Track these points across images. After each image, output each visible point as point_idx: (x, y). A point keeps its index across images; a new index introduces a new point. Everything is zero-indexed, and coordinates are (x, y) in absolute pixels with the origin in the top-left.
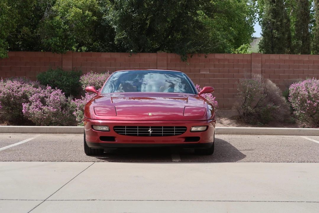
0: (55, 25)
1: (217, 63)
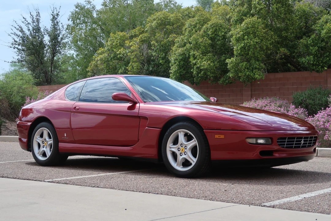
0: (310, 44)
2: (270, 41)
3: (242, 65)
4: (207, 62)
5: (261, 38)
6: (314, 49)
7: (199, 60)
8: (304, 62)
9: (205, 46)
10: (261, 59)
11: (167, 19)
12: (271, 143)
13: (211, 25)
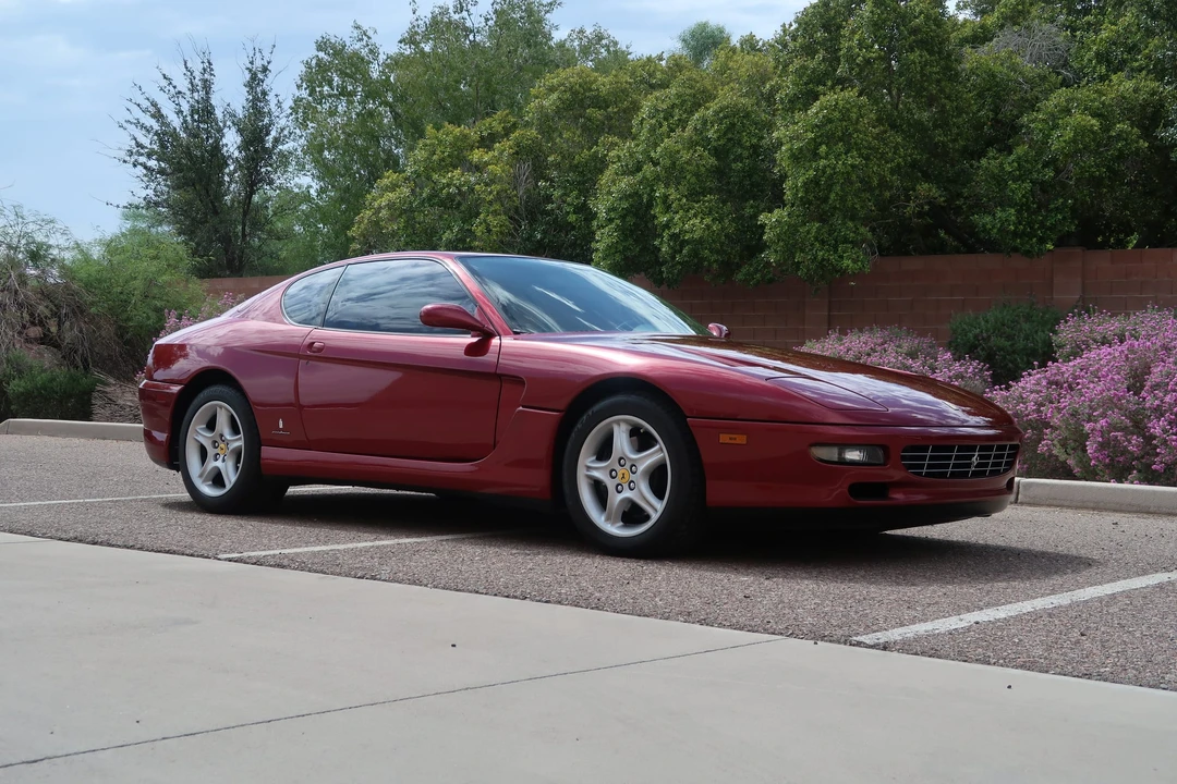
0: (1010, 173)
2: (893, 161)
3: (808, 232)
4: (702, 219)
5: (865, 152)
6: (1019, 190)
7: (677, 212)
9: (697, 175)
10: (862, 214)
11: (591, 90)
12: (882, 461)
13: (716, 113)
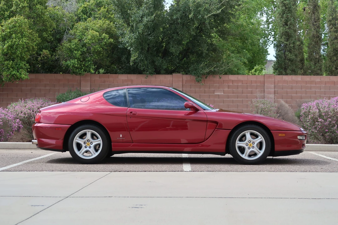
0: (73, 48)
1: (231, 84)
2: (35, 42)
6: (78, 54)
8: (69, 65)
